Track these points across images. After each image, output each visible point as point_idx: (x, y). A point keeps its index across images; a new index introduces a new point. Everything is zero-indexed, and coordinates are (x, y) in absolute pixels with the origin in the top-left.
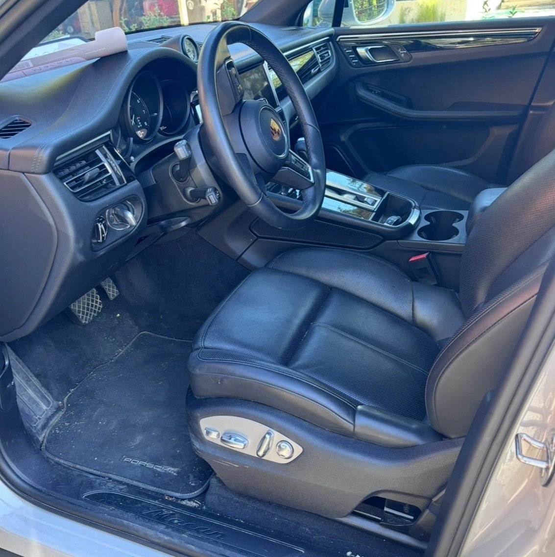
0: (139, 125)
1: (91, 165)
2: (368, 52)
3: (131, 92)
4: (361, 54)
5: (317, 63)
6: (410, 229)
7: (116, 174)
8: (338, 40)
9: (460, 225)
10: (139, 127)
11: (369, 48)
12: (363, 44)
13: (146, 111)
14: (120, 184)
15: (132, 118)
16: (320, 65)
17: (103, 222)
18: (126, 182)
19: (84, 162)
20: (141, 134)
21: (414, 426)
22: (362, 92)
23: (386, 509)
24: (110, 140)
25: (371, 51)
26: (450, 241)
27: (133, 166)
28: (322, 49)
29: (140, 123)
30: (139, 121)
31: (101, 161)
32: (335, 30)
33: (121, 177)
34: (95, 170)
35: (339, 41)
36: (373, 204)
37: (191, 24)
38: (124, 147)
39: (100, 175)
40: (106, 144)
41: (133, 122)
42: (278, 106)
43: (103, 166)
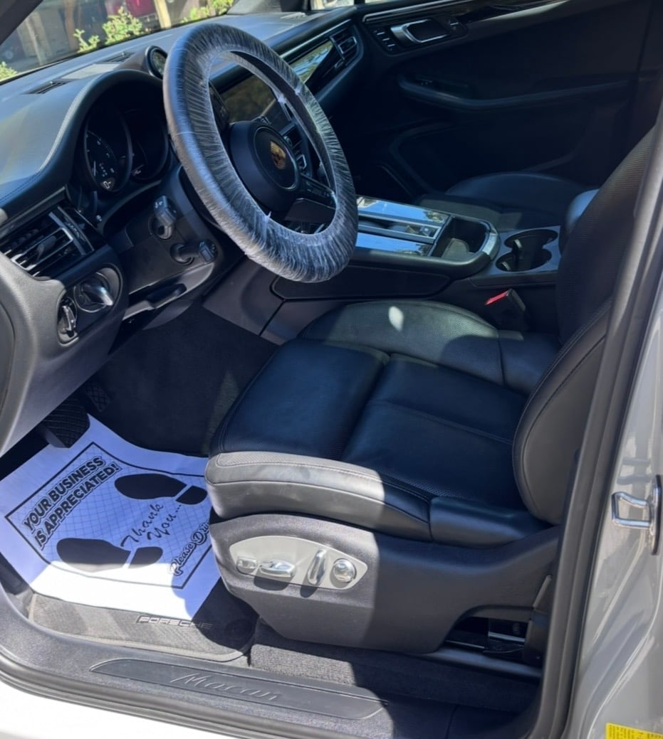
0: (104, 173)
1: (45, 233)
2: (407, 31)
3: (86, 131)
4: (397, 36)
5: (339, 57)
6: (486, 261)
7: (80, 240)
8: (364, 20)
9: (552, 246)
10: (104, 176)
11: (408, 25)
12: (399, 20)
13: (110, 154)
14: (86, 252)
15: (92, 167)
16: (344, 59)
17: (71, 304)
18: (93, 250)
19: (36, 231)
20: (107, 184)
21: (509, 516)
22: (408, 87)
23: (491, 634)
24: (67, 198)
25: (411, 29)
26: (541, 269)
27: (100, 228)
28: (343, 36)
29: (104, 171)
30: (102, 168)
31: (58, 226)
32: (358, 9)
33: (86, 243)
34: (51, 239)
35: (366, 21)
36: (432, 235)
37: (174, 27)
38: (87, 205)
39: (58, 244)
40: (62, 204)
41: (95, 170)
42: (290, 122)
43: (62, 232)
